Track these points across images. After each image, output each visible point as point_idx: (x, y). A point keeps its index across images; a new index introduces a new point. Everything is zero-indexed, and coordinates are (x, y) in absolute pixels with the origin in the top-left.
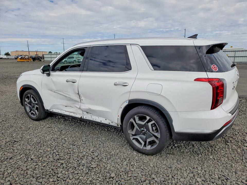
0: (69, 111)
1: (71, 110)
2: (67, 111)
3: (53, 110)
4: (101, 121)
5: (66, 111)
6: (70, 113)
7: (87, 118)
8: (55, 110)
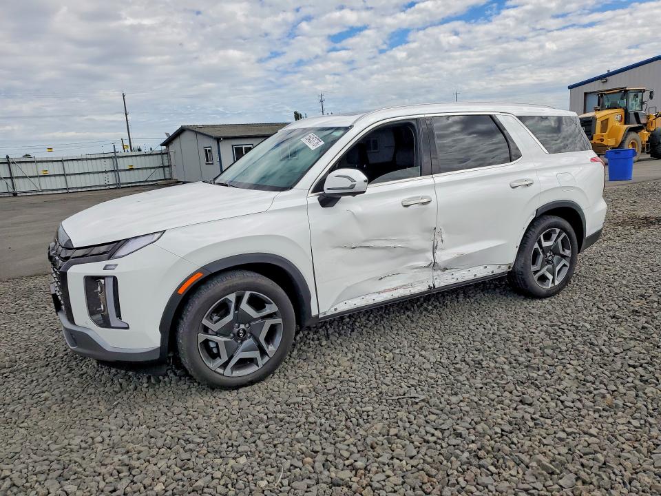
0: (389, 287)
1: (396, 283)
2: (385, 291)
3: (336, 309)
4: (475, 275)
5: (379, 293)
6: (393, 292)
7: (442, 284)
8: (342, 304)
